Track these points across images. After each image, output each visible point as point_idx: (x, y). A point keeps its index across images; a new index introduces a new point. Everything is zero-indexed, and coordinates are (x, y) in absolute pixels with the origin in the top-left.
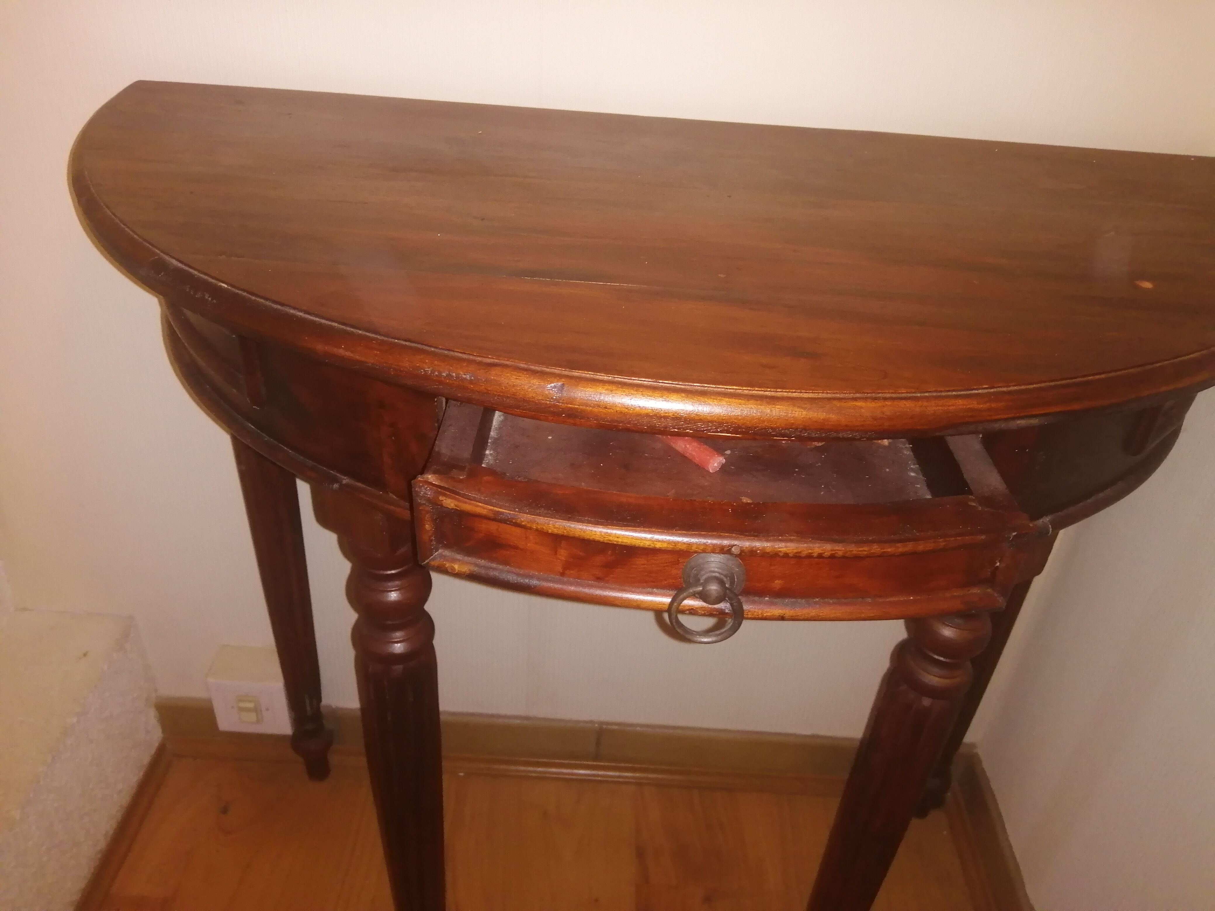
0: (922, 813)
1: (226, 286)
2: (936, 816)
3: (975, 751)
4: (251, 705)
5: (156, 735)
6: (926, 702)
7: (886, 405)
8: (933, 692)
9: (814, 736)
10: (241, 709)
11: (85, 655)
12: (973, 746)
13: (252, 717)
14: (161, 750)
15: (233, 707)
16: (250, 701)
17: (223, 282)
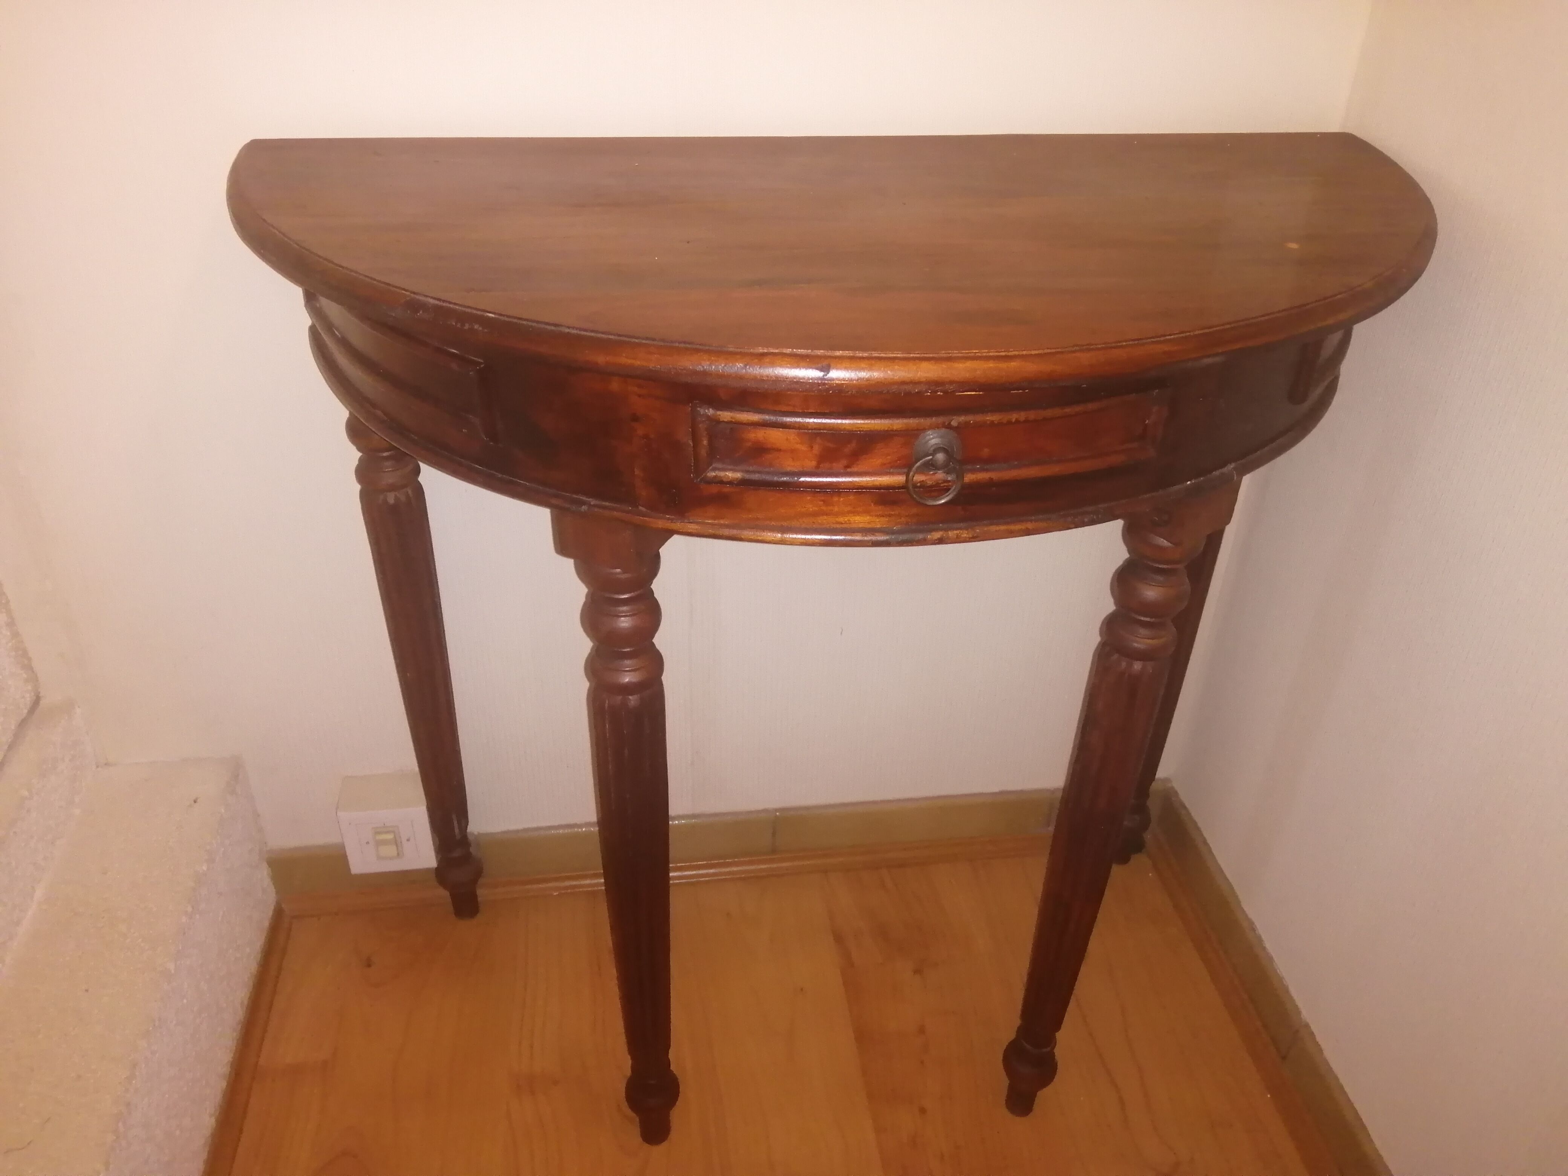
0: (1124, 859)
1: (492, 315)
2: (1139, 860)
3: (1170, 785)
4: (390, 836)
6: (1137, 666)
8: (1143, 656)
9: (1002, 793)
10: (379, 843)
11: (195, 802)
12: (1167, 780)
13: (391, 850)
14: (278, 914)
15: (368, 843)
16: (389, 832)
17: (490, 313)
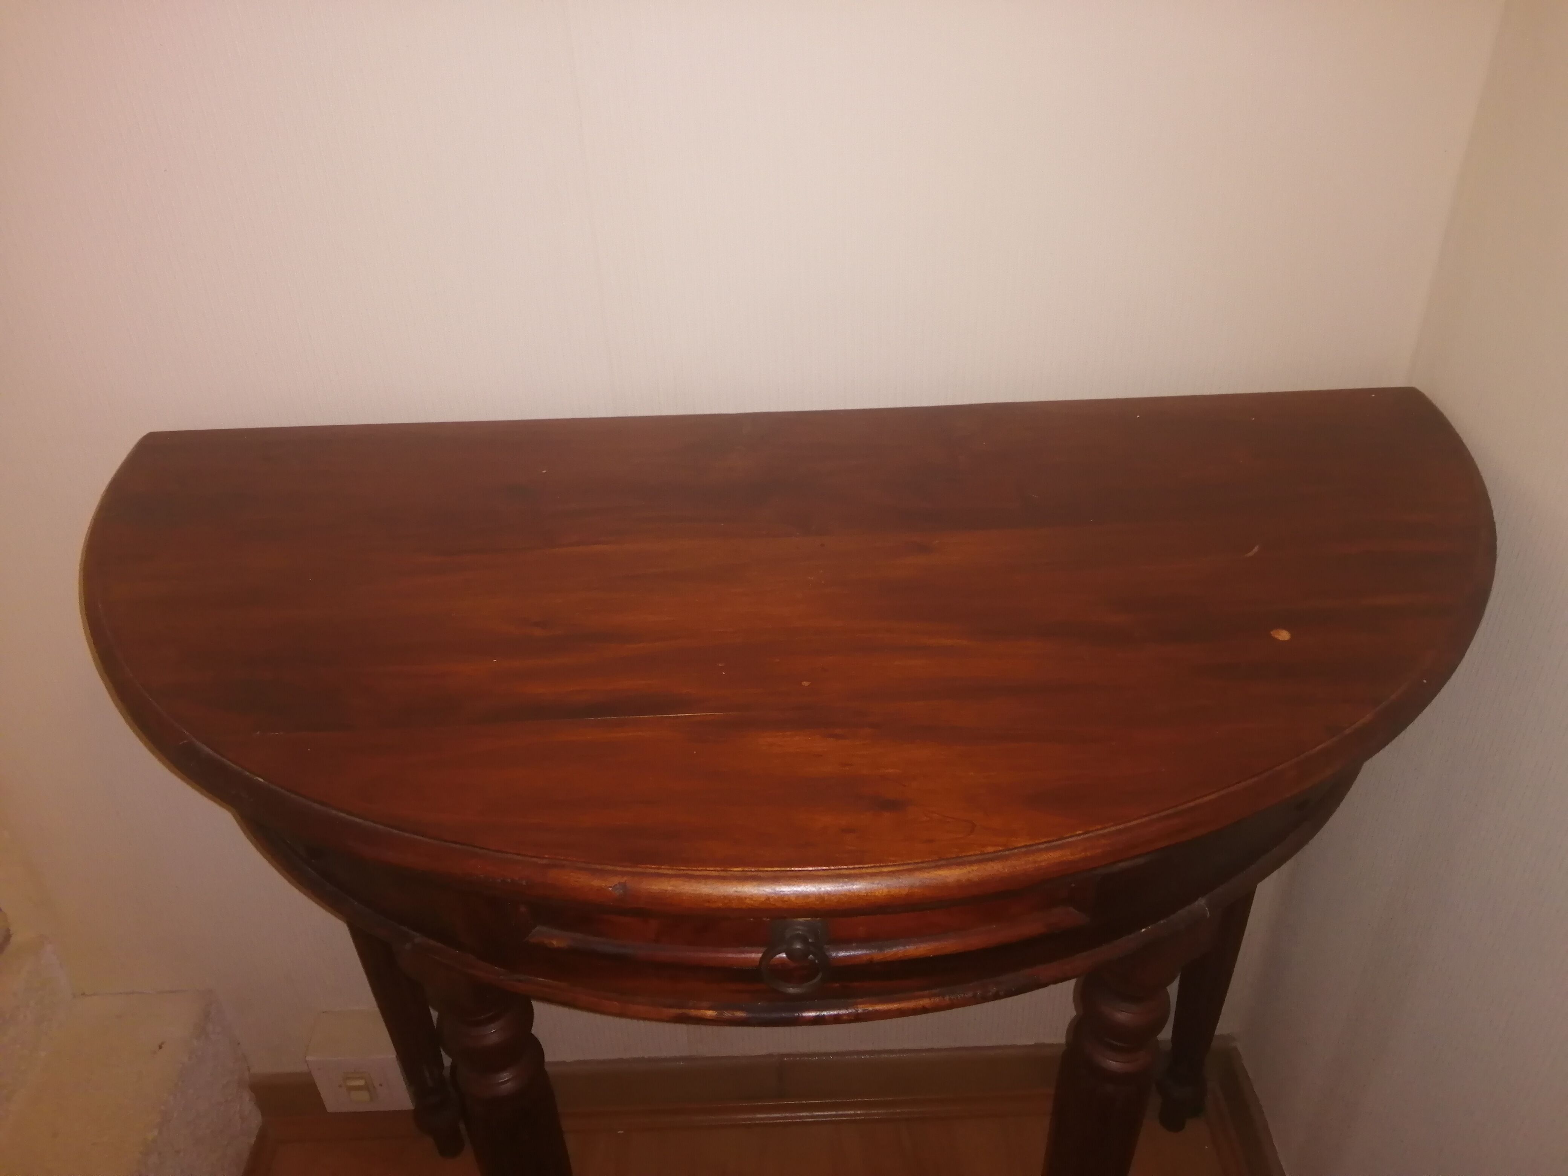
1: (262, 780)
4: (361, 1083)
5: (255, 1120)
7: (973, 870)
10: (351, 1088)
11: (160, 1047)
12: (1229, 1038)
13: (364, 1096)
14: (262, 1137)
15: (340, 1086)
16: (361, 1078)
17: (259, 776)
